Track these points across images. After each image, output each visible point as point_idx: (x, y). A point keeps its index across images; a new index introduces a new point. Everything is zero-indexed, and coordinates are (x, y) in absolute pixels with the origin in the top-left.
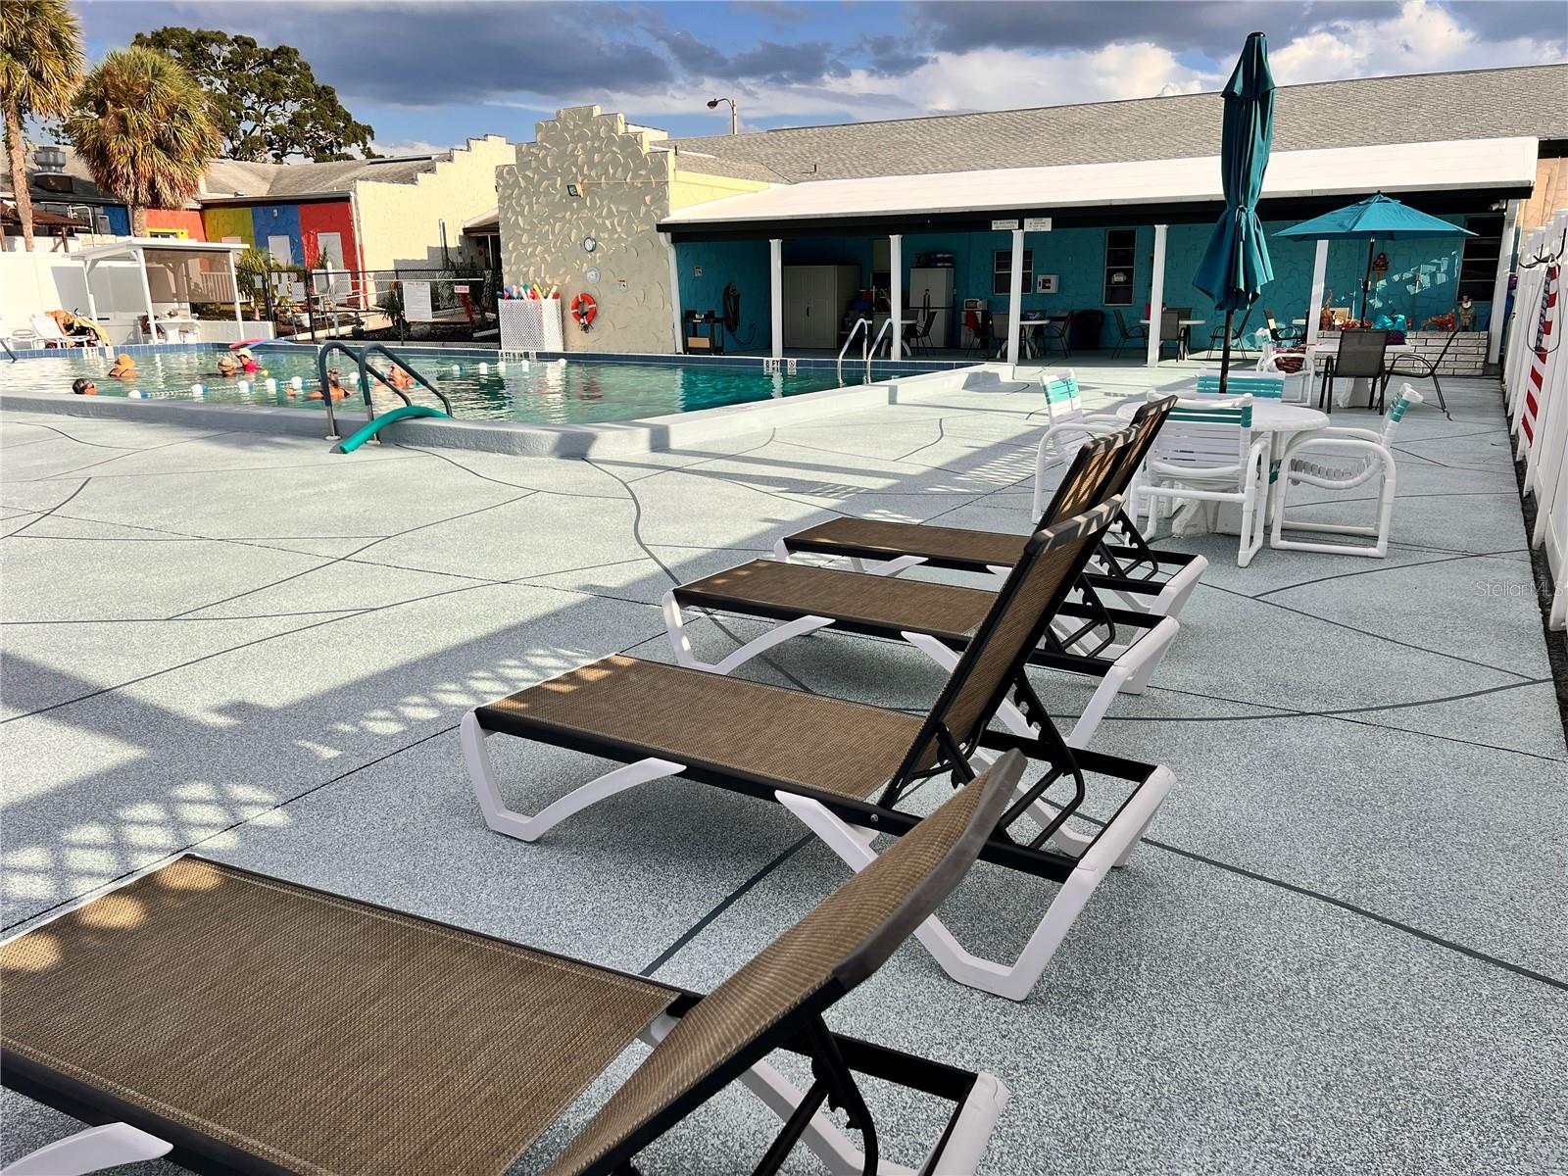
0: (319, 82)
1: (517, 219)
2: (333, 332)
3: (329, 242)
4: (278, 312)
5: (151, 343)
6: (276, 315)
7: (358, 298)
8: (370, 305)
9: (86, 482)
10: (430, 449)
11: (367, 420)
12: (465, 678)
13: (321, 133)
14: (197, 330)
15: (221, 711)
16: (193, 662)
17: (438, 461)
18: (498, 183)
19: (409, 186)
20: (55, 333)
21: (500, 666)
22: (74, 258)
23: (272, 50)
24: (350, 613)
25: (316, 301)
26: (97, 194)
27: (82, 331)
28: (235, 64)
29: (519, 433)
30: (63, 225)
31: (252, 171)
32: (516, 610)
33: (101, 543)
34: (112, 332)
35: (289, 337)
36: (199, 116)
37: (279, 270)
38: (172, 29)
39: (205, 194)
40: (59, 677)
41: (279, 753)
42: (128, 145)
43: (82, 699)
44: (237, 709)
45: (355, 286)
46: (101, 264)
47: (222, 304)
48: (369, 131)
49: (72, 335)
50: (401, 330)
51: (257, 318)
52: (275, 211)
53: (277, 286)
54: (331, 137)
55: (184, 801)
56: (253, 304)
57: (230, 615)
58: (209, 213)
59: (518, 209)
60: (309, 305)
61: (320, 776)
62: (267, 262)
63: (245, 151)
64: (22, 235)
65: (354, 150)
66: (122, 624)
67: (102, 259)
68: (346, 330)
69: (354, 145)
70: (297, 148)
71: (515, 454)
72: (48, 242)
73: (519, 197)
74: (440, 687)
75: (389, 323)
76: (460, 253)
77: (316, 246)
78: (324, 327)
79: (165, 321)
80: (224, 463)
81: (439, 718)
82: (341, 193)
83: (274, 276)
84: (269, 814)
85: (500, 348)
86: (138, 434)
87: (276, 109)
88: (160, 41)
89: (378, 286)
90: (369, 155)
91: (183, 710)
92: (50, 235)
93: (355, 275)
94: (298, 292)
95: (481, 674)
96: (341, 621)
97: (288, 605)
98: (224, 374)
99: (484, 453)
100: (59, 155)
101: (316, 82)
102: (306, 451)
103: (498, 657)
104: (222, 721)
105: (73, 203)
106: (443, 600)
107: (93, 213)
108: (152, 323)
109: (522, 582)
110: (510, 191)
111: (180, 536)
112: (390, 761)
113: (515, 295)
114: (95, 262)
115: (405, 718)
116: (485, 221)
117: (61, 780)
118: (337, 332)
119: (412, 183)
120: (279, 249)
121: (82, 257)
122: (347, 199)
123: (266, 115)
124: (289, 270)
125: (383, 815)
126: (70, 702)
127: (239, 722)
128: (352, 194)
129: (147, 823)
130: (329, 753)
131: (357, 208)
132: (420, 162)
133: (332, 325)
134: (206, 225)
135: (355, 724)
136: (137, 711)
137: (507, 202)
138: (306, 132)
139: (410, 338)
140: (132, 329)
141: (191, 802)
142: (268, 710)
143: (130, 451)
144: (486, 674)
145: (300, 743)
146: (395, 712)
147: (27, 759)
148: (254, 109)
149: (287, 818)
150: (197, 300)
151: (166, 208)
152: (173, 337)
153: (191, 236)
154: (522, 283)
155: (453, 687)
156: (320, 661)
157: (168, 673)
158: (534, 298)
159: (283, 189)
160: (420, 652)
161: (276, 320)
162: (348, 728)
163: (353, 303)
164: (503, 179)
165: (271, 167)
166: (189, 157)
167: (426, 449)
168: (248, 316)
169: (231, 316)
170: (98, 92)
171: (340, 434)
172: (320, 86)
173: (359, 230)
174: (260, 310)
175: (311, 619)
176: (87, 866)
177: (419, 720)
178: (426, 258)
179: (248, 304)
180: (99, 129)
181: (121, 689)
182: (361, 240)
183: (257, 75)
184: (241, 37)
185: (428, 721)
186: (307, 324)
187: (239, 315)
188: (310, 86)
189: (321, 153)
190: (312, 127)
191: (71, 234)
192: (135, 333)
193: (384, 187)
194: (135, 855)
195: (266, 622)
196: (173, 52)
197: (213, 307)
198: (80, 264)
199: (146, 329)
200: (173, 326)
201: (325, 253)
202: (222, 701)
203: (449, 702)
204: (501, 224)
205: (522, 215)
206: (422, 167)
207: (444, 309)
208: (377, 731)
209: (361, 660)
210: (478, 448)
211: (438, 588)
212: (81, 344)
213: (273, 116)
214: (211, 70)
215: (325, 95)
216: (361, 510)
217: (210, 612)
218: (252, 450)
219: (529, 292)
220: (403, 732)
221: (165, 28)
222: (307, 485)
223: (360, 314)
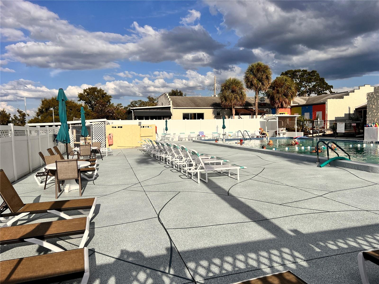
0: (321, 77)
1: (372, 106)
2: (318, 134)
3: (319, 114)
4: (305, 130)
5: (277, 137)
6: (304, 130)
7: (325, 127)
8: (327, 128)
9: (264, 169)
10: (344, 168)
11: (327, 159)
12: (355, 238)
13: (320, 88)
14: (287, 134)
15: (292, 231)
16: (285, 217)
17: (346, 172)
18: (368, 97)
19: (341, 99)
20: (258, 134)
21: (366, 237)
22: (264, 119)
23: (310, 72)
24: (323, 212)
25: (314, 127)
26: (270, 106)
27: (264, 134)
28: (302, 76)
29: (371, 167)
30: (263, 113)
31: (302, 98)
32: (370, 220)
33: (267, 183)
34: (269, 135)
35: (307, 136)
36: (293, 88)
37: (306, 120)
38: (289, 70)
39: (292, 104)
40: (258, 214)
41: (305, 246)
42: (278, 95)
43: (263, 220)
44: (295, 231)
45: (324, 124)
46: (269, 120)
47: (292, 128)
48: (332, 87)
49: (262, 135)
50: (335, 134)
51: (300, 131)
52: (307, 107)
53: (305, 124)
54: (322, 89)
55: (284, 252)
56: (299, 128)
57: (294, 206)
58: (292, 108)
59: (373, 103)
60: (313, 128)
61: (315, 255)
62: (304, 119)
63: (302, 94)
64: (255, 115)
65: (328, 92)
66: (271, 204)
67: (269, 119)
68: (321, 134)
69: (327, 90)
70: (313, 92)
71: (369, 172)
72: (260, 116)
73: (374, 101)
74: (348, 239)
75: (332, 133)
76: (354, 115)
77: (316, 115)
78: (315, 133)
79: (281, 132)
80: (292, 167)
81: (348, 248)
82: (323, 102)
83: (305, 122)
84: (303, 262)
85: (364, 140)
86: (274, 158)
87: (310, 84)
88: (286, 73)
89: (330, 124)
90: (331, 92)
91: (283, 229)
92: (260, 115)
93: (325, 121)
94: (310, 126)
95: (360, 238)
96: (320, 213)
97: (307, 206)
98: (292, 145)
99: (360, 171)
100: (264, 99)
101: (320, 77)
102: (311, 166)
103: (365, 234)
104: (292, 234)
105: (265, 108)
106: (348, 213)
107: (269, 110)
108: (278, 132)
109: (372, 211)
110: (371, 99)
111: (282, 184)
112: (334, 257)
113: (370, 126)
114: (268, 120)
115: (338, 245)
116: (362, 106)
117: (259, 239)
118: (319, 134)
119: (342, 99)
120: (307, 116)
121: (266, 119)
122: (325, 103)
123: (307, 86)
124: (309, 121)
125: (332, 272)
126: (261, 220)
127: (295, 235)
128: (326, 102)
129: (276, 255)
130: (318, 250)
131: (327, 105)
132: (345, 93)
133: (317, 133)
134: (291, 111)
135: (324, 243)
136: (274, 226)
137: (370, 102)
138: (316, 89)
139: (338, 137)
140: (273, 134)
141: (285, 253)
142: (303, 233)
143: (273, 162)
144: (361, 238)
145: (311, 245)
146: (335, 242)
147: (252, 232)
148: (305, 85)
149: (307, 265)
150: (288, 127)
151: (284, 108)
152: (281, 136)
153: (288, 114)
154: (372, 123)
155: (352, 240)
156: (315, 223)
157: (280, 218)
158: (376, 127)
159: (309, 102)
160: (342, 227)
161: (304, 132)
162: (322, 244)
163: (324, 128)
164: (369, 96)
165: (307, 98)
166: (290, 97)
167: (342, 168)
168: (298, 131)
169: (294, 131)
170: (273, 85)
171: (320, 162)
172: (321, 78)
173: (327, 110)
174: (301, 129)
175: (313, 211)
176: (264, 262)
177: (342, 247)
178: (344, 116)
179: (298, 128)
180: (273, 93)
181: (270, 220)
182: (327, 113)
183: (306, 77)
184: (304, 70)
185: (345, 248)
186: (312, 133)
187: (296, 131)
188: (318, 78)
189: (319, 93)
190: (318, 87)
191: (264, 114)
192: (274, 134)
193: (335, 100)
194: (273, 262)
195: (302, 210)
196: (289, 75)
197: (290, 129)
198: (265, 120)
199: (276, 134)
200: (282, 133)
201: (318, 116)
202: (292, 228)
203: (351, 244)
204: (368, 108)
205: (374, 105)
206: (345, 94)
207: (348, 129)
208: (330, 247)
209: (326, 226)
210: (358, 169)
211: (346, 209)
212: (263, 137)
213: (309, 86)
214: (296, 78)
215: (322, 80)
216: (325, 183)
217: (289, 204)
218: (298, 164)
219: (374, 125)
220: (338, 249)
221: (288, 71)
222: (311, 175)
223: (325, 131)
